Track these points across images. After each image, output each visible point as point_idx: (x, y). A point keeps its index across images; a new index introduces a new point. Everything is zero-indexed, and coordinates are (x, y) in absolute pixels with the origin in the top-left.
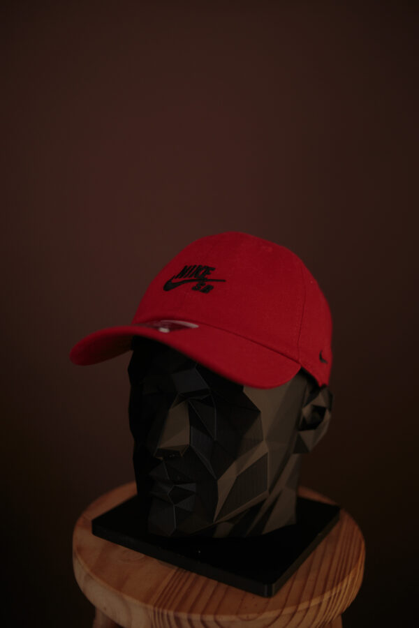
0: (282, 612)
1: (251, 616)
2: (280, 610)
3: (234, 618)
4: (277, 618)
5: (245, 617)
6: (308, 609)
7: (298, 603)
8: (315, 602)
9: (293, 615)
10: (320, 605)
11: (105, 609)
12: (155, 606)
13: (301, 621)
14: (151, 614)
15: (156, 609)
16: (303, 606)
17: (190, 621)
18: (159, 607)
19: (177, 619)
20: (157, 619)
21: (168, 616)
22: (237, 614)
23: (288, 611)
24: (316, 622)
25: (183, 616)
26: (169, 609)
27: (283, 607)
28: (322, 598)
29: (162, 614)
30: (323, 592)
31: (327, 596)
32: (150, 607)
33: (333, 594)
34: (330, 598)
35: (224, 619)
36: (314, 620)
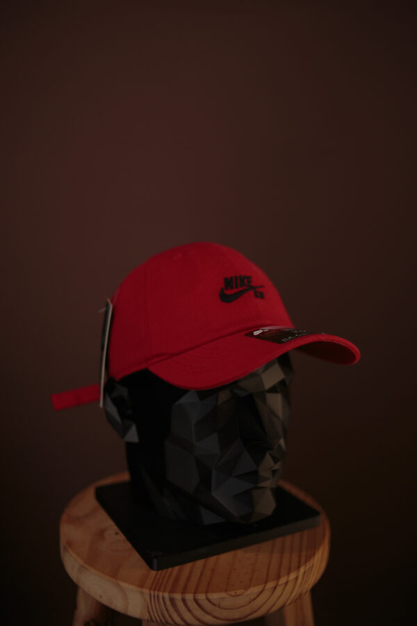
0: (265, 586)
1: (239, 592)
2: (263, 586)
3: (223, 595)
4: (261, 592)
5: (233, 593)
6: (287, 583)
7: (278, 577)
8: (292, 576)
9: (275, 588)
10: (297, 578)
11: (101, 596)
12: (150, 589)
13: (282, 593)
14: (147, 598)
15: (152, 592)
16: (283, 580)
17: (184, 600)
18: (154, 590)
19: (172, 600)
20: (153, 600)
21: (163, 598)
22: (226, 591)
23: (270, 585)
24: (294, 594)
25: (178, 596)
26: (164, 591)
27: (266, 582)
28: (299, 572)
29: (158, 596)
30: (299, 568)
31: (302, 570)
32: (146, 591)
33: (307, 568)
34: (305, 572)
35: (214, 596)
36: (292, 592)
